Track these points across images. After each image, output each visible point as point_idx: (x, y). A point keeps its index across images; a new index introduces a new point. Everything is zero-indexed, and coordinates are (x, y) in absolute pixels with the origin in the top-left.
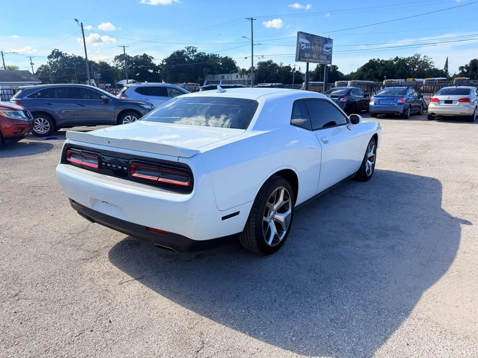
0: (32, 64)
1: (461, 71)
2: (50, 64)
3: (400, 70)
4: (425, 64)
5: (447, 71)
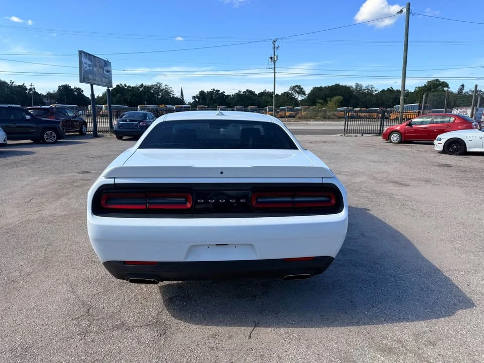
1: (194, 100)
3: (146, 96)
4: (167, 93)
5: (183, 99)
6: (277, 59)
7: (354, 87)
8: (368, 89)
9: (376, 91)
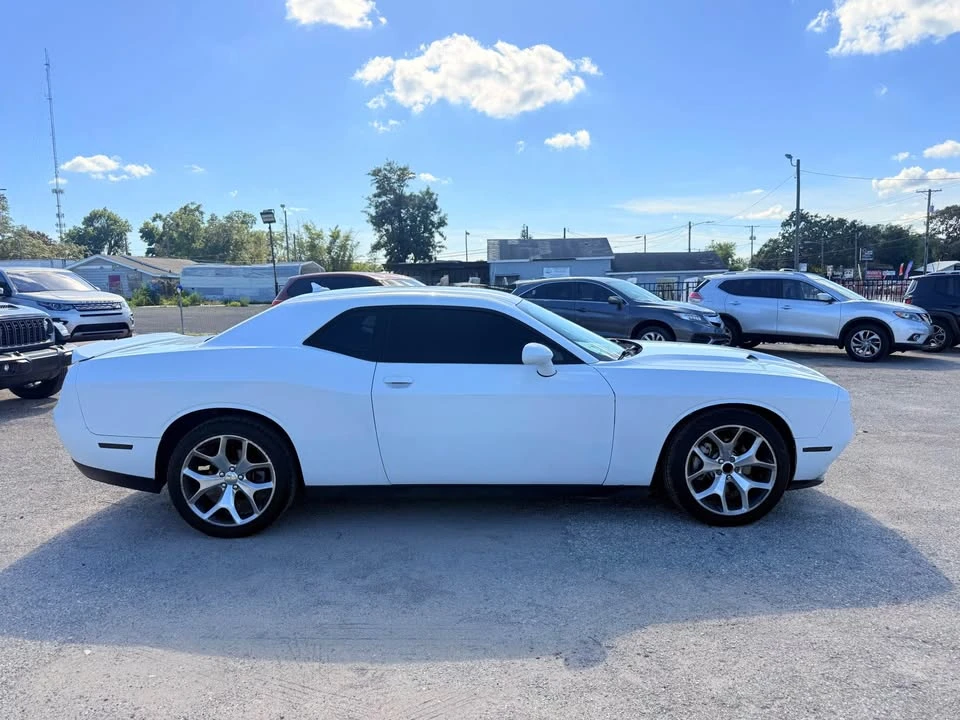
0: (752, 238)
2: (784, 237)
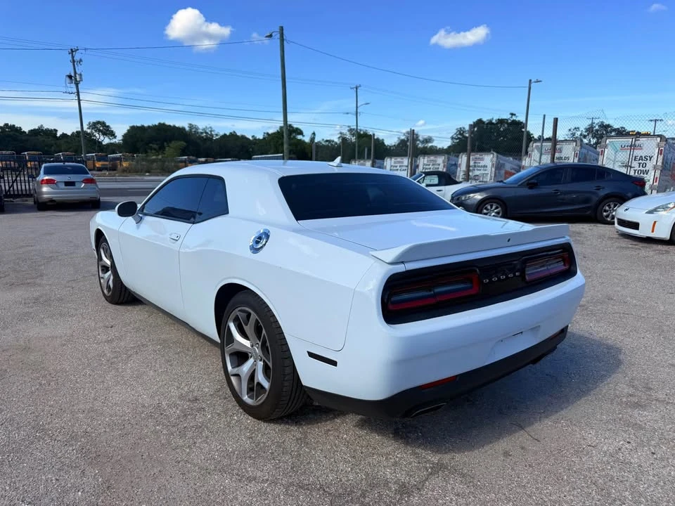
6: (81, 80)
7: (187, 129)
8: (206, 133)
9: (217, 135)
